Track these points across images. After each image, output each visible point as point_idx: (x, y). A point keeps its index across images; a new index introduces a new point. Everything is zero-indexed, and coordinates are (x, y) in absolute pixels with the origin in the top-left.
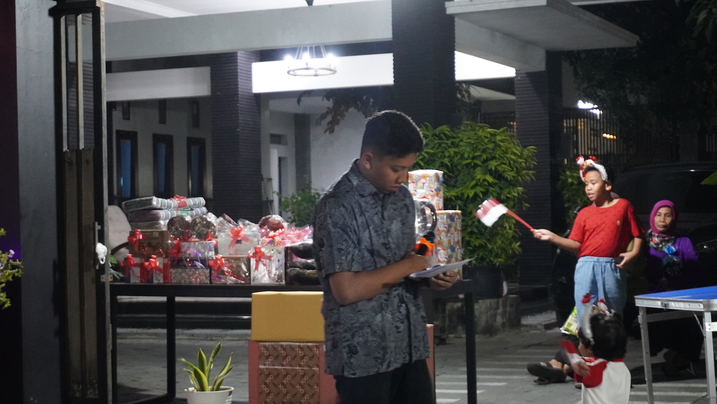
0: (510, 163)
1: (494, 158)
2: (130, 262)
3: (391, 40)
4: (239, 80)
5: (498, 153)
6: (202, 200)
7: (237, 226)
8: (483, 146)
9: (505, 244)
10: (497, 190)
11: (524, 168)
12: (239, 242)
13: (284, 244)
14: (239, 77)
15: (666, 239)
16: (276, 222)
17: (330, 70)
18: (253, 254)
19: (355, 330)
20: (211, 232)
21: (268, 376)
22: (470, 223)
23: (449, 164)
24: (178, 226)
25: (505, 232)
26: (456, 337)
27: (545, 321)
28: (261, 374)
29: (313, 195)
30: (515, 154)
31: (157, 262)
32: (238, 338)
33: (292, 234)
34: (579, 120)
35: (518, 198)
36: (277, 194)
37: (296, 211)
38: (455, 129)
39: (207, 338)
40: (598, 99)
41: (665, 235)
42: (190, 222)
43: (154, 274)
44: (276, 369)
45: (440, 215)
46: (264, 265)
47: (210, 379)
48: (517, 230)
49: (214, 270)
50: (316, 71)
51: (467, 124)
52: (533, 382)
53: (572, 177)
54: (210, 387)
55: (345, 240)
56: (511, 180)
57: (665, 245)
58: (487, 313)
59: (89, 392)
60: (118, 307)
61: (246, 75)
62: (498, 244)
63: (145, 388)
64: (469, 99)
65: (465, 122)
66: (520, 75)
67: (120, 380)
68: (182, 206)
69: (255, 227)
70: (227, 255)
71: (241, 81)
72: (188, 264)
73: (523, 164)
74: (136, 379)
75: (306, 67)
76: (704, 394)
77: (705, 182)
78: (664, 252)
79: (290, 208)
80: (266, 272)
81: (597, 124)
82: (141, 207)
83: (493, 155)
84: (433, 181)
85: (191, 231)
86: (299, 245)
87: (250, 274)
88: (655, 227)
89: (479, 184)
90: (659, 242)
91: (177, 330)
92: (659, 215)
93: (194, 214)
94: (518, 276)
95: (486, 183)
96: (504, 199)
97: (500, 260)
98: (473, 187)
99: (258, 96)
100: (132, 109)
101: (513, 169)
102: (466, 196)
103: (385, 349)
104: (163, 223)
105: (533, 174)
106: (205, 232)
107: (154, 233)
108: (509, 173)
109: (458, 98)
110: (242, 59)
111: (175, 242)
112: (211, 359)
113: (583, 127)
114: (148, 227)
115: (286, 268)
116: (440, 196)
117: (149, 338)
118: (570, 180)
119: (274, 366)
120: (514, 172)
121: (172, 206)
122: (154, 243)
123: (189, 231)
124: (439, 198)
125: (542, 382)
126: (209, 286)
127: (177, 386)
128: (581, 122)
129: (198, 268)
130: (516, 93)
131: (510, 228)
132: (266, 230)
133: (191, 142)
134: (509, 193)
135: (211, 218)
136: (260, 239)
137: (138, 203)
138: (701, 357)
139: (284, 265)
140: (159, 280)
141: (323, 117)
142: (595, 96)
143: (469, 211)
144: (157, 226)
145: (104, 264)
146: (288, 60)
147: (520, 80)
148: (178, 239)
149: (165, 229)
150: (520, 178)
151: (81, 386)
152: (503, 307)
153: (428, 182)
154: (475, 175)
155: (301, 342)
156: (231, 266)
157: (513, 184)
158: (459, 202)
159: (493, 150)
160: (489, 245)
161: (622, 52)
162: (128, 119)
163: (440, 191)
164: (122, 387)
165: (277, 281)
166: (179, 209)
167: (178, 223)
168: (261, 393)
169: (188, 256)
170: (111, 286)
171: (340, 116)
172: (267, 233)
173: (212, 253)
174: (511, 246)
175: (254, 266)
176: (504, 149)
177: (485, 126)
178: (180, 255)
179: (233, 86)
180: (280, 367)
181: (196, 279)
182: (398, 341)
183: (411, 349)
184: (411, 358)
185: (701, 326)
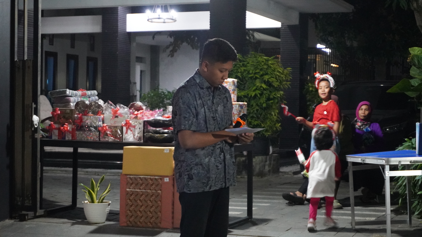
0: (276, 77)
1: (267, 74)
2: (52, 127)
3: (209, 3)
4: (119, 24)
5: (269, 71)
6: (95, 92)
7: (116, 108)
8: (261, 67)
9: (271, 124)
10: (268, 92)
11: (284, 80)
12: (117, 117)
13: (143, 119)
14: (119, 22)
15: (365, 123)
16: (139, 106)
17: (172, 19)
18: (125, 124)
19: (192, 166)
20: (101, 110)
21: (131, 195)
22: (252, 111)
23: (241, 76)
24: (81, 106)
25: (272, 117)
26: (241, 178)
27: (293, 170)
28: (127, 194)
29: (160, 92)
30: (279, 72)
31: (68, 127)
32: (114, 174)
33: (148, 114)
34: (317, 55)
35: (280, 98)
36: (139, 91)
37: (150, 102)
38: (245, 56)
39: (95, 174)
40: (329, 43)
41: (365, 121)
42: (88, 104)
43: (66, 134)
44: (136, 191)
45: (235, 105)
46: (131, 131)
47: (97, 197)
48: (279, 116)
49: (102, 133)
50: (164, 20)
51: (252, 54)
52: (285, 204)
53: (312, 87)
54: (97, 201)
55: (189, 113)
56: (276, 87)
57: (365, 127)
58: (260, 164)
59: (26, 202)
60: (44, 154)
61: (123, 21)
62: (268, 124)
63: (59, 201)
64: (254, 40)
65: (251, 52)
66: (284, 27)
67: (44, 196)
68: (84, 95)
69: (126, 109)
70: (109, 124)
71: (120, 24)
72: (86, 129)
73: (284, 78)
74: (53, 196)
75: (158, 17)
76: (384, 213)
77: (389, 91)
78: (364, 131)
79: (146, 100)
80: (132, 135)
81: (328, 58)
82: (60, 95)
83: (266, 72)
84: (231, 85)
85: (88, 110)
86: (152, 120)
87: (122, 136)
88: (359, 117)
89: (258, 89)
90: (361, 125)
91: (78, 169)
92: (362, 110)
93: (91, 100)
94: (279, 143)
95: (262, 88)
96: (272, 98)
97: (268, 133)
98: (254, 90)
99: (130, 33)
100: (54, 39)
101: (278, 80)
102: (250, 95)
103: (209, 178)
104: (72, 105)
105: (290, 84)
106: (97, 111)
107: (67, 110)
108: (275, 83)
109: (247, 39)
110: (121, 11)
111: (79, 116)
112: (98, 185)
113: (319, 59)
114: (63, 107)
115: (144, 133)
116: (235, 94)
117: (62, 173)
118: (311, 89)
119: (135, 189)
120: (278, 83)
121: (78, 95)
122: (67, 116)
123: (87, 110)
124: (234, 95)
125: (291, 204)
126: (98, 142)
127: (78, 200)
128: (318, 56)
129: (92, 132)
130: (281, 37)
131: (275, 115)
132: (133, 110)
133: (89, 59)
134: (275, 95)
135: (101, 102)
136: (129, 115)
137: (58, 93)
138: (383, 193)
139: (142, 131)
140: (69, 138)
141: (168, 47)
142: (327, 40)
143: (251, 104)
144: (69, 106)
145: (37, 127)
146: (148, 13)
147: (283, 30)
148: (81, 114)
149: (73, 108)
150: (282, 86)
151: (21, 199)
152: (269, 162)
153: (228, 86)
154: (255, 83)
155: (151, 176)
156: (111, 131)
157: (277, 89)
158: (246, 99)
159: (267, 69)
160: (262, 125)
161: (344, 15)
162: (53, 45)
163: (235, 91)
164: (46, 200)
165: (138, 140)
166: (82, 97)
167: (81, 105)
168: (127, 205)
169: (87, 124)
170: (41, 141)
171: (178, 47)
172: (133, 112)
173: (101, 123)
174: (275, 126)
175: (125, 131)
176: (273, 69)
177: (262, 55)
178: (82, 124)
179: (115, 27)
180: (139, 190)
181: (91, 138)
182: (217, 174)
183: (225, 180)
184: (226, 185)
185: (383, 173)
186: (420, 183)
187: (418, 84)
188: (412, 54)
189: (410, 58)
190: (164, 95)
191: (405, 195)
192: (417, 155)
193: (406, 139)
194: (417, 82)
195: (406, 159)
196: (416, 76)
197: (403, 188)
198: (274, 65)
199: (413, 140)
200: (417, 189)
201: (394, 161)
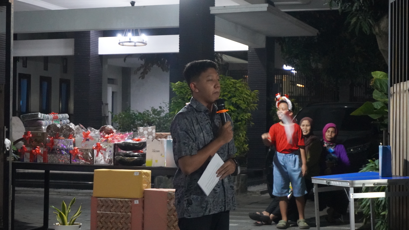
0: (244, 99)
1: (235, 96)
2: (24, 150)
3: (179, 27)
4: (91, 47)
5: (237, 94)
6: (67, 115)
7: (87, 131)
8: (229, 89)
9: (239, 145)
10: (236, 114)
11: (251, 102)
12: (88, 140)
13: (114, 142)
14: (91, 45)
15: (331, 144)
16: (109, 129)
17: (143, 43)
18: (96, 147)
20: (72, 134)
21: (102, 217)
24: (53, 130)
25: (240, 138)
27: (261, 190)
28: (98, 216)
29: (131, 114)
30: (247, 94)
31: (40, 150)
32: (85, 195)
33: (119, 137)
34: (284, 76)
35: (248, 119)
36: (111, 113)
37: (121, 123)
39: (67, 194)
40: (295, 65)
42: (60, 128)
43: (38, 157)
44: (106, 213)
46: (102, 154)
47: (68, 218)
48: (246, 137)
49: (73, 156)
50: (135, 44)
54: (68, 223)
55: (188, 138)
56: (244, 109)
60: (16, 175)
61: (95, 44)
63: (31, 223)
64: (222, 62)
66: (252, 50)
67: (16, 217)
68: (55, 119)
69: (97, 132)
70: (80, 147)
72: (58, 152)
73: (251, 100)
74: (25, 217)
75: (129, 41)
77: (353, 114)
79: (118, 121)
80: (103, 158)
81: (293, 78)
82: (32, 118)
83: (234, 94)
85: (60, 133)
86: (122, 143)
87: (93, 158)
88: (325, 138)
91: (50, 189)
92: (329, 132)
93: (62, 123)
94: (247, 163)
95: (230, 110)
96: (240, 120)
99: (102, 56)
100: (28, 61)
101: (245, 103)
104: (44, 128)
105: (257, 106)
106: (68, 134)
107: (39, 133)
108: (243, 105)
110: (93, 35)
111: (50, 139)
112: (69, 207)
113: (285, 80)
114: (35, 130)
115: (114, 155)
117: (35, 194)
119: (105, 211)
120: (246, 105)
121: (50, 118)
122: (38, 139)
126: (69, 165)
127: (49, 222)
129: (64, 155)
130: (248, 60)
131: (243, 136)
132: (104, 134)
133: (62, 81)
134: (242, 116)
135: (72, 126)
136: (100, 139)
137: (30, 116)
139: (113, 154)
140: (41, 161)
141: (139, 69)
142: (293, 63)
144: (41, 129)
145: (9, 151)
146: (119, 37)
147: (251, 53)
148: (52, 137)
149: (45, 132)
150: (249, 108)
152: (238, 182)
155: (121, 198)
156: (82, 154)
157: (245, 111)
159: (235, 91)
161: (310, 38)
162: (26, 67)
164: (17, 221)
165: (109, 163)
166: (54, 120)
167: (52, 128)
168: (98, 227)
169: (58, 147)
170: (13, 163)
171: (148, 69)
172: (104, 135)
173: (72, 146)
174: (243, 146)
175: (96, 154)
176: (241, 91)
177: (231, 78)
178: (53, 147)
179: (86, 50)
180: (109, 213)
181: (62, 160)
182: (215, 198)
183: (225, 203)
184: (225, 209)
185: (348, 195)
186: (383, 203)
187: (381, 107)
188: (375, 78)
189: (373, 81)
190: (135, 116)
191: (368, 215)
192: (380, 178)
193: (369, 160)
194: (379, 105)
195: (369, 182)
196: (378, 99)
197: (367, 208)
198: (241, 87)
199: (376, 161)
200: (380, 209)
201: (358, 183)
